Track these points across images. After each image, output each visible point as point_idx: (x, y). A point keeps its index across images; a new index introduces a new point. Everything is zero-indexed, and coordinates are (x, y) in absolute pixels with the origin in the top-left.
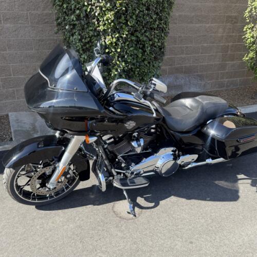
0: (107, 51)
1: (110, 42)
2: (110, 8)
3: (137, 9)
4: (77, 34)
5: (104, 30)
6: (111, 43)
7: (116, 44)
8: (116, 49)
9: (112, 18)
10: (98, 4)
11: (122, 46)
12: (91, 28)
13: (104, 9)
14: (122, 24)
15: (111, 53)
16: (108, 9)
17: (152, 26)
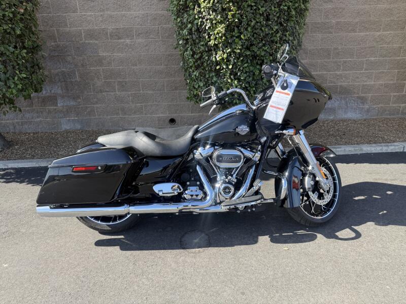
0: (218, 67)
1: (221, 58)
2: (221, 21)
3: (253, 20)
4: (189, 49)
5: (215, 44)
6: (223, 59)
7: (228, 61)
8: (227, 66)
9: (223, 31)
10: (209, 17)
11: (235, 63)
12: (202, 43)
13: (214, 22)
14: (235, 38)
15: (223, 69)
16: (218, 22)
17: (272, 39)
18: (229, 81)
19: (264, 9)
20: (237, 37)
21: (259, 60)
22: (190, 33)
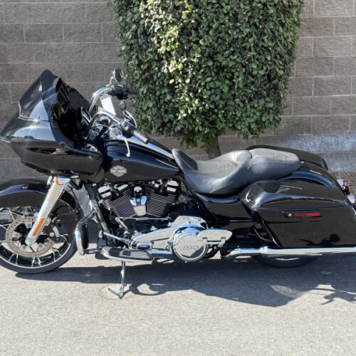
0: (172, 81)
1: (174, 69)
2: (173, 22)
3: (215, 21)
4: (134, 57)
5: (166, 51)
6: (177, 70)
7: (185, 73)
8: (184, 79)
9: (176, 34)
10: (157, 16)
11: (194, 76)
12: (150, 50)
13: (164, 23)
14: (192, 43)
15: (178, 84)
16: (170, 23)
17: (243, 45)
18: (187, 99)
19: (229, 7)
20: (194, 43)
21: (227, 72)
22: (135, 36)
